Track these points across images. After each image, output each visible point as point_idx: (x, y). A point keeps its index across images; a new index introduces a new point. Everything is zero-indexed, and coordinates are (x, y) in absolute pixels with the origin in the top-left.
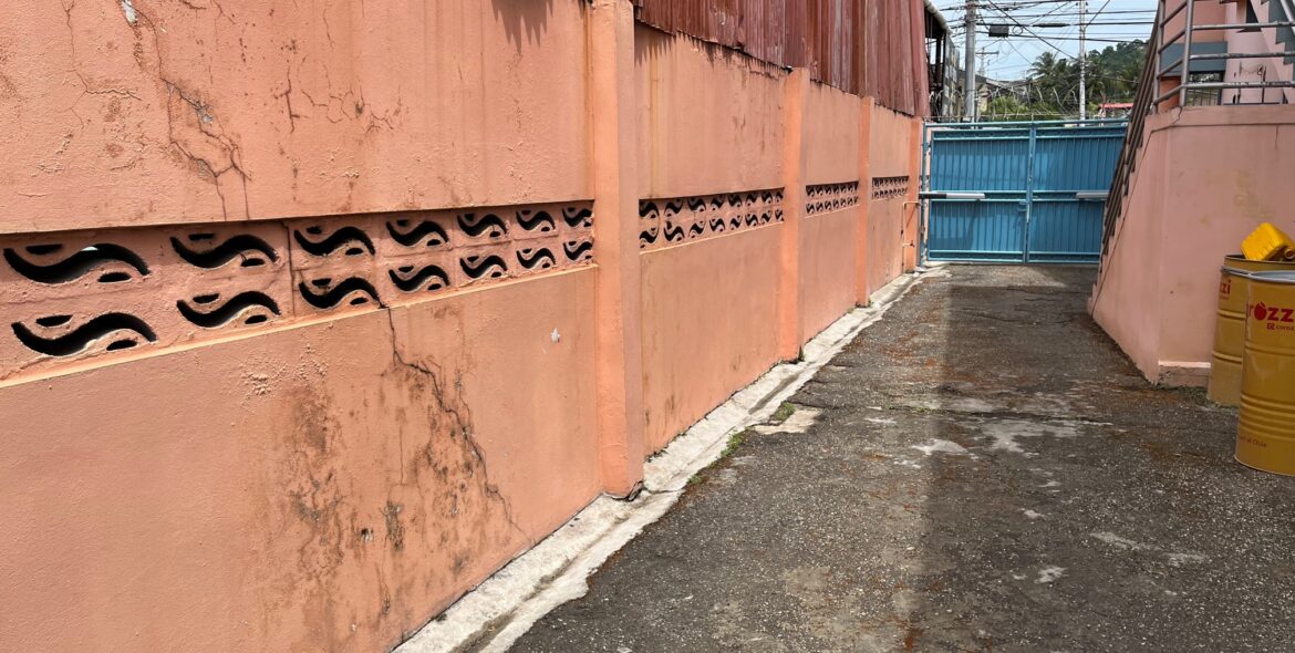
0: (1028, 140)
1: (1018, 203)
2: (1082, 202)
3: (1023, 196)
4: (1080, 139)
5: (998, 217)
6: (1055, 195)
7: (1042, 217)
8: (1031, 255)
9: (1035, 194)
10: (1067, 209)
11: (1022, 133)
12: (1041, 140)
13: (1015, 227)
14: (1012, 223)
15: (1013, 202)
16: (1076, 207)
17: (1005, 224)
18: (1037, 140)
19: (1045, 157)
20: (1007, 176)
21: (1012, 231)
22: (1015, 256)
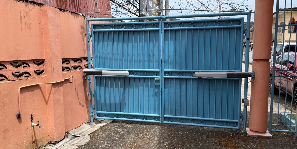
0: (158, 31)
1: (154, 78)
2: (200, 79)
3: (157, 73)
4: (197, 29)
5: (142, 88)
6: (179, 73)
7: (172, 90)
8: (165, 118)
9: (165, 72)
10: (189, 83)
11: (153, 25)
12: (167, 30)
13: (153, 96)
14: (151, 94)
15: (150, 78)
16: (195, 84)
17: (147, 93)
18: (165, 30)
19: (172, 43)
20: (146, 58)
21: (152, 100)
22: (155, 118)
